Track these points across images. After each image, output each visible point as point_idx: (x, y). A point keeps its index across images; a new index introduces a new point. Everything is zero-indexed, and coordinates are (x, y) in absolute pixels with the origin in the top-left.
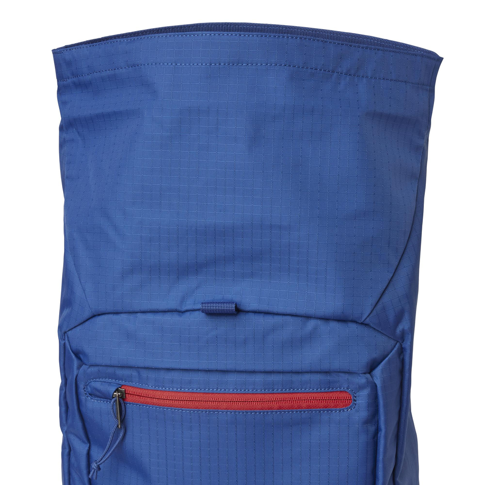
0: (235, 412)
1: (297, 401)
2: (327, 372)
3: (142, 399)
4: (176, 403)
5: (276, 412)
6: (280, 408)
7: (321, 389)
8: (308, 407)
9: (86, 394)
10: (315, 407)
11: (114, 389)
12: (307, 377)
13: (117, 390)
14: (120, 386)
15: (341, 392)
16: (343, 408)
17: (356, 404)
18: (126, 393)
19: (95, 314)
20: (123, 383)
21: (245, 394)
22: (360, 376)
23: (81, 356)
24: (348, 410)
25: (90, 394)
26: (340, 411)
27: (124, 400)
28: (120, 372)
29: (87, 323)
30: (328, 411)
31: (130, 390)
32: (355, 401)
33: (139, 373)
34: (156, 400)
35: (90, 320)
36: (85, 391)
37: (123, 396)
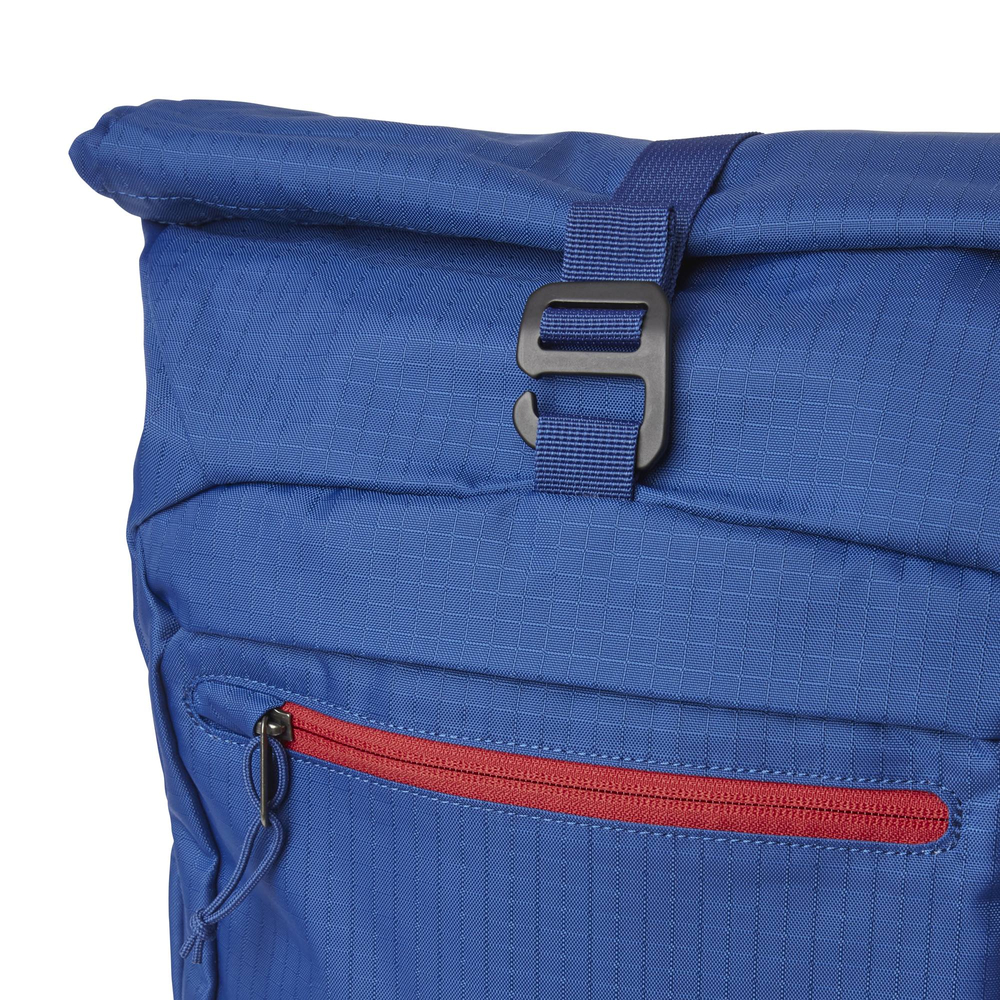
0: (590, 823)
1: (778, 810)
2: (876, 725)
3: (335, 752)
4: (424, 774)
5: (714, 837)
6: (724, 825)
7: (855, 780)
8: (813, 831)
9: (191, 715)
10: (835, 834)
11: (259, 710)
12: (812, 734)
13: (269, 716)
14: (281, 704)
15: (917, 792)
16: (920, 844)
17: (958, 836)
18: (293, 727)
19: (216, 481)
20: (287, 694)
21: (620, 769)
22: (979, 749)
23: (171, 603)
24: (932, 852)
25: (202, 717)
26: (909, 853)
27: (286, 745)
28: (278, 661)
29: (190, 504)
30: (872, 849)
31: (305, 718)
32: (957, 824)
33: (326, 668)
34: (371, 756)
35: (200, 498)
36: (188, 706)
37: (284, 732)
